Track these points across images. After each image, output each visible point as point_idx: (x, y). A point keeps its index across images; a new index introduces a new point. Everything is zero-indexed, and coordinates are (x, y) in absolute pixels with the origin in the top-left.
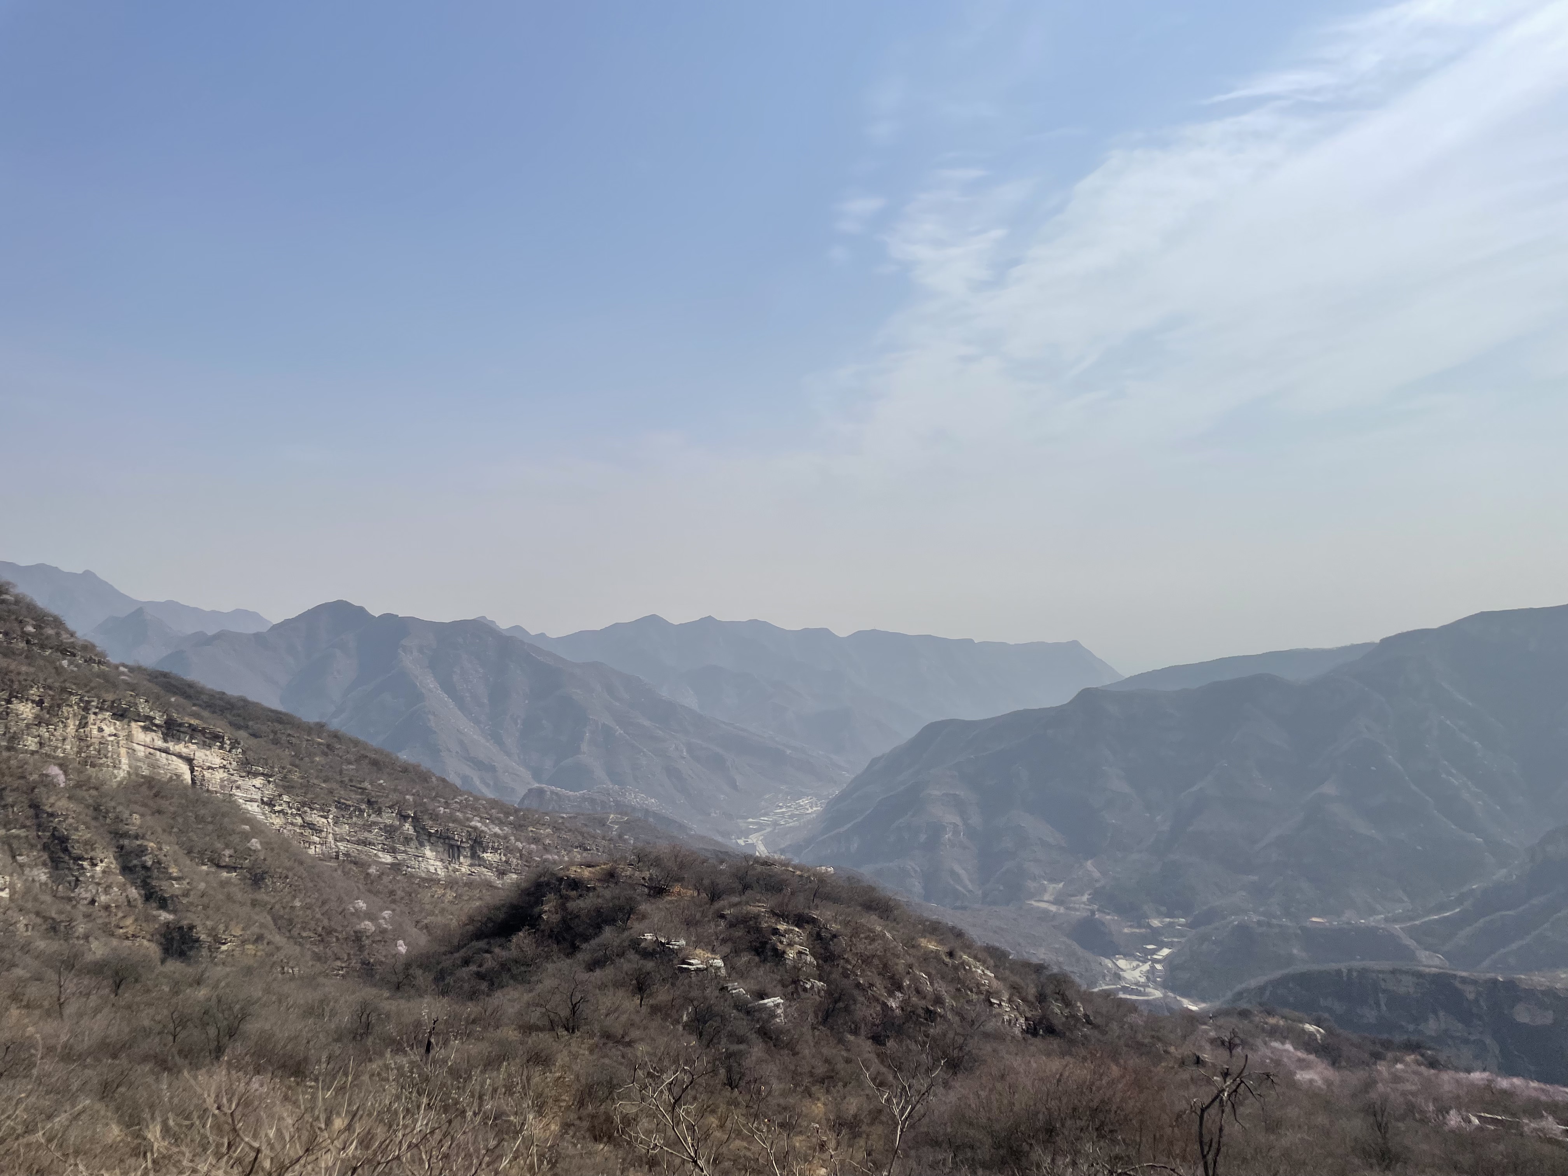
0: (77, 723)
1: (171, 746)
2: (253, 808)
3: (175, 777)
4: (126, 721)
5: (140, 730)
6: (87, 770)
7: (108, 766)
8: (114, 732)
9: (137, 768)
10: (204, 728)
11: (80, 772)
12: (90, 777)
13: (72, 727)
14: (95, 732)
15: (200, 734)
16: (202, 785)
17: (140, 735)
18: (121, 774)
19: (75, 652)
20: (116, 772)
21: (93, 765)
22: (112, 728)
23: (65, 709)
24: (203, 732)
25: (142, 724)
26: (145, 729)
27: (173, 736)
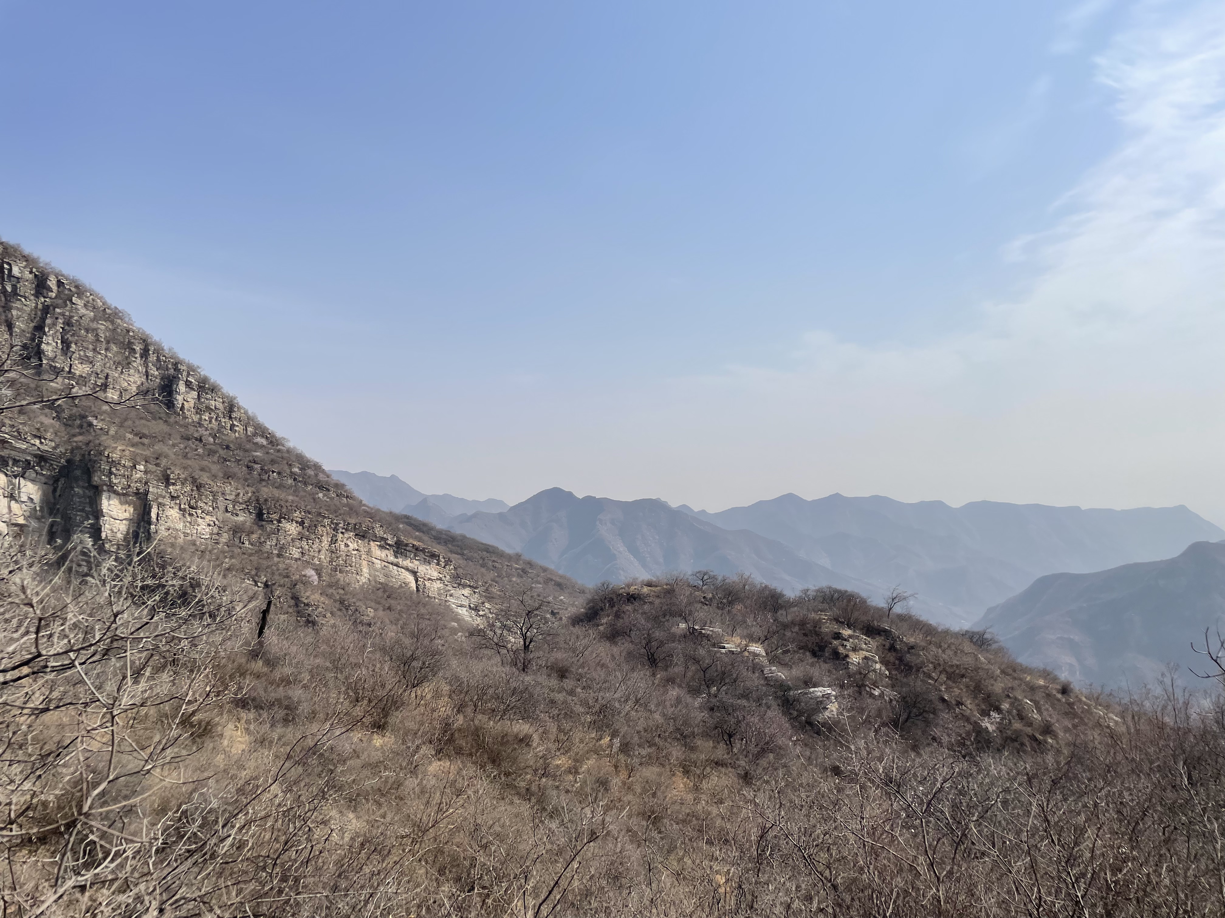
0: (330, 539)
1: (400, 560)
2: (463, 612)
3: (404, 585)
4: (366, 540)
5: (377, 548)
6: (337, 575)
7: (352, 573)
8: (357, 548)
9: (375, 576)
10: (424, 549)
11: (330, 575)
12: (339, 580)
13: (326, 542)
14: (343, 547)
15: (421, 553)
16: (423, 591)
17: (377, 552)
18: (363, 580)
19: (330, 488)
20: (358, 577)
21: (341, 572)
22: (355, 545)
23: (319, 528)
24: (423, 550)
25: (379, 543)
26: (381, 547)
27: (401, 553)
